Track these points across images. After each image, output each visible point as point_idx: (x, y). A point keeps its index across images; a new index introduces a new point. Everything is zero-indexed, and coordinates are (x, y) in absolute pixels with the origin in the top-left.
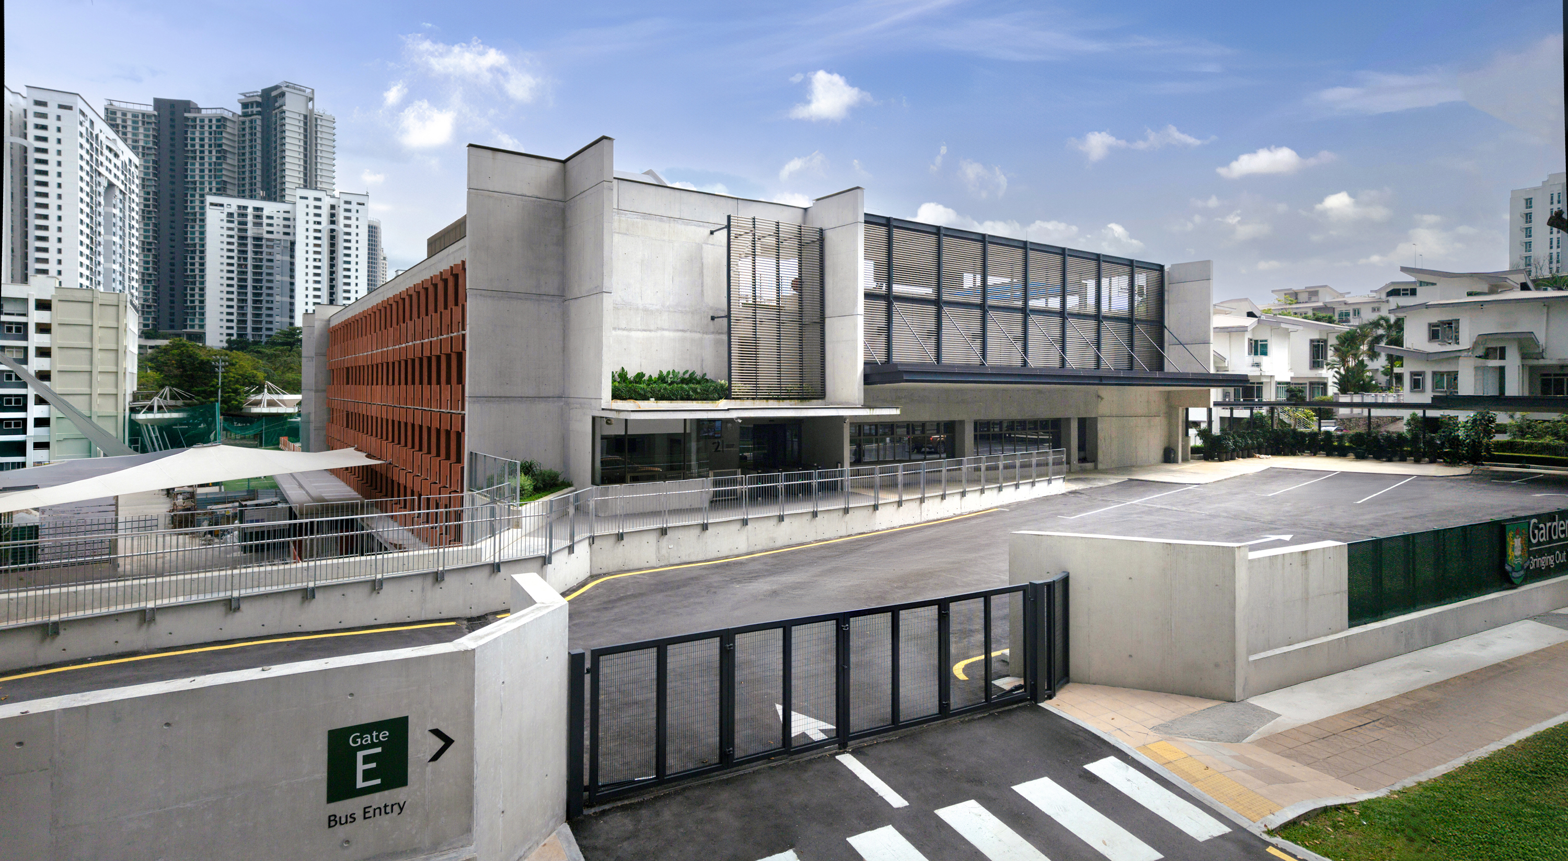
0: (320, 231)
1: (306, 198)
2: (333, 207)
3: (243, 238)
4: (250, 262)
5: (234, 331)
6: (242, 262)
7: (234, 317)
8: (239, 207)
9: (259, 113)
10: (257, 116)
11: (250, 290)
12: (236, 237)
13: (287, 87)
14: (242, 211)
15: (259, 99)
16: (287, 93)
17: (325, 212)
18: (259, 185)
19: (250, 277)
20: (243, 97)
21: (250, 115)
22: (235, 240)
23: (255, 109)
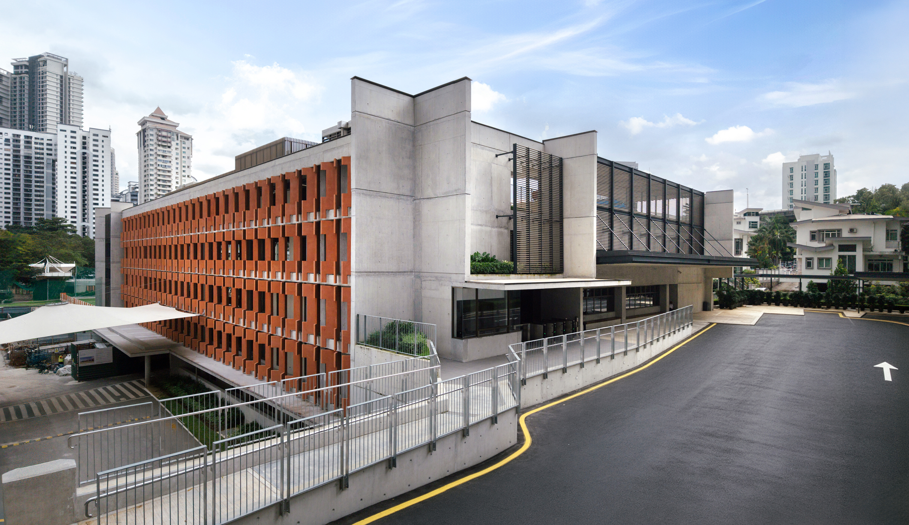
0: (75, 153)
1: (65, 131)
2: (84, 138)
3: (16, 157)
4: (22, 173)
5: (11, 220)
6: (16, 173)
7: (11, 210)
8: (14, 135)
9: (26, 73)
10: (25, 75)
11: (22, 192)
12: (12, 156)
13: (48, 56)
14: (16, 138)
15: (27, 64)
16: (48, 62)
17: (79, 141)
18: (26, 121)
19: (22, 183)
20: (15, 62)
21: (20, 74)
22: (11, 157)
23: (24, 70)
